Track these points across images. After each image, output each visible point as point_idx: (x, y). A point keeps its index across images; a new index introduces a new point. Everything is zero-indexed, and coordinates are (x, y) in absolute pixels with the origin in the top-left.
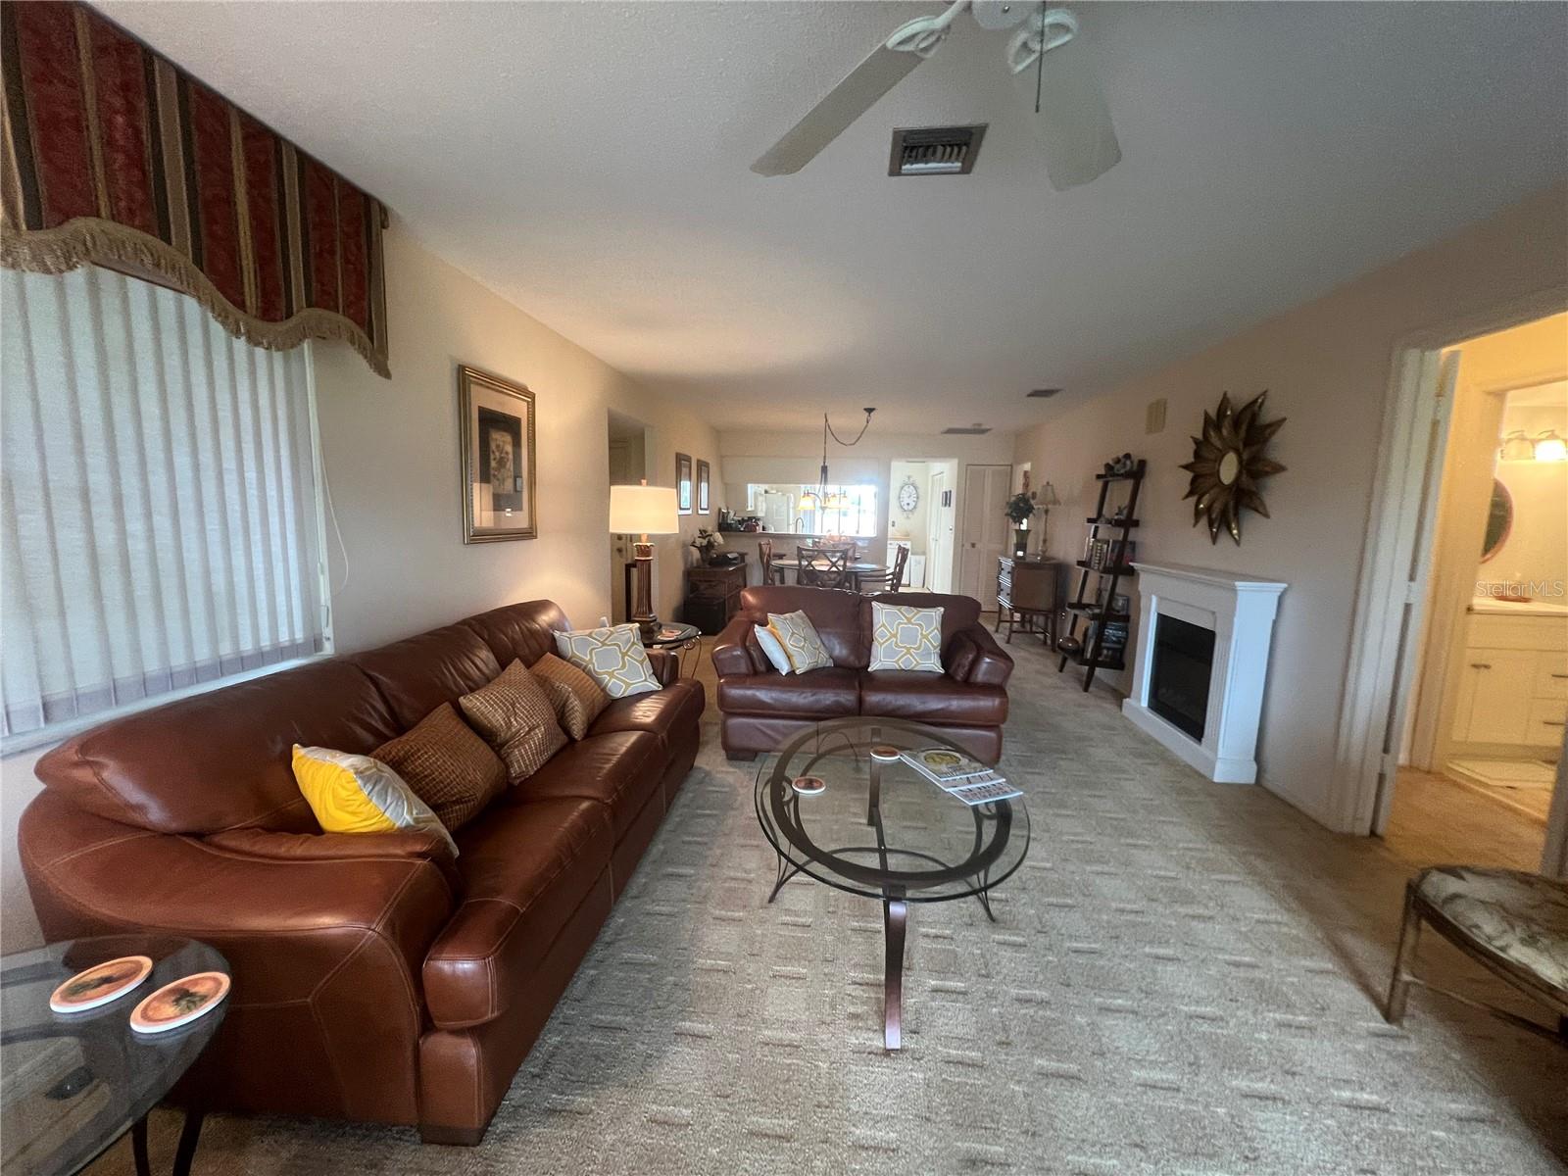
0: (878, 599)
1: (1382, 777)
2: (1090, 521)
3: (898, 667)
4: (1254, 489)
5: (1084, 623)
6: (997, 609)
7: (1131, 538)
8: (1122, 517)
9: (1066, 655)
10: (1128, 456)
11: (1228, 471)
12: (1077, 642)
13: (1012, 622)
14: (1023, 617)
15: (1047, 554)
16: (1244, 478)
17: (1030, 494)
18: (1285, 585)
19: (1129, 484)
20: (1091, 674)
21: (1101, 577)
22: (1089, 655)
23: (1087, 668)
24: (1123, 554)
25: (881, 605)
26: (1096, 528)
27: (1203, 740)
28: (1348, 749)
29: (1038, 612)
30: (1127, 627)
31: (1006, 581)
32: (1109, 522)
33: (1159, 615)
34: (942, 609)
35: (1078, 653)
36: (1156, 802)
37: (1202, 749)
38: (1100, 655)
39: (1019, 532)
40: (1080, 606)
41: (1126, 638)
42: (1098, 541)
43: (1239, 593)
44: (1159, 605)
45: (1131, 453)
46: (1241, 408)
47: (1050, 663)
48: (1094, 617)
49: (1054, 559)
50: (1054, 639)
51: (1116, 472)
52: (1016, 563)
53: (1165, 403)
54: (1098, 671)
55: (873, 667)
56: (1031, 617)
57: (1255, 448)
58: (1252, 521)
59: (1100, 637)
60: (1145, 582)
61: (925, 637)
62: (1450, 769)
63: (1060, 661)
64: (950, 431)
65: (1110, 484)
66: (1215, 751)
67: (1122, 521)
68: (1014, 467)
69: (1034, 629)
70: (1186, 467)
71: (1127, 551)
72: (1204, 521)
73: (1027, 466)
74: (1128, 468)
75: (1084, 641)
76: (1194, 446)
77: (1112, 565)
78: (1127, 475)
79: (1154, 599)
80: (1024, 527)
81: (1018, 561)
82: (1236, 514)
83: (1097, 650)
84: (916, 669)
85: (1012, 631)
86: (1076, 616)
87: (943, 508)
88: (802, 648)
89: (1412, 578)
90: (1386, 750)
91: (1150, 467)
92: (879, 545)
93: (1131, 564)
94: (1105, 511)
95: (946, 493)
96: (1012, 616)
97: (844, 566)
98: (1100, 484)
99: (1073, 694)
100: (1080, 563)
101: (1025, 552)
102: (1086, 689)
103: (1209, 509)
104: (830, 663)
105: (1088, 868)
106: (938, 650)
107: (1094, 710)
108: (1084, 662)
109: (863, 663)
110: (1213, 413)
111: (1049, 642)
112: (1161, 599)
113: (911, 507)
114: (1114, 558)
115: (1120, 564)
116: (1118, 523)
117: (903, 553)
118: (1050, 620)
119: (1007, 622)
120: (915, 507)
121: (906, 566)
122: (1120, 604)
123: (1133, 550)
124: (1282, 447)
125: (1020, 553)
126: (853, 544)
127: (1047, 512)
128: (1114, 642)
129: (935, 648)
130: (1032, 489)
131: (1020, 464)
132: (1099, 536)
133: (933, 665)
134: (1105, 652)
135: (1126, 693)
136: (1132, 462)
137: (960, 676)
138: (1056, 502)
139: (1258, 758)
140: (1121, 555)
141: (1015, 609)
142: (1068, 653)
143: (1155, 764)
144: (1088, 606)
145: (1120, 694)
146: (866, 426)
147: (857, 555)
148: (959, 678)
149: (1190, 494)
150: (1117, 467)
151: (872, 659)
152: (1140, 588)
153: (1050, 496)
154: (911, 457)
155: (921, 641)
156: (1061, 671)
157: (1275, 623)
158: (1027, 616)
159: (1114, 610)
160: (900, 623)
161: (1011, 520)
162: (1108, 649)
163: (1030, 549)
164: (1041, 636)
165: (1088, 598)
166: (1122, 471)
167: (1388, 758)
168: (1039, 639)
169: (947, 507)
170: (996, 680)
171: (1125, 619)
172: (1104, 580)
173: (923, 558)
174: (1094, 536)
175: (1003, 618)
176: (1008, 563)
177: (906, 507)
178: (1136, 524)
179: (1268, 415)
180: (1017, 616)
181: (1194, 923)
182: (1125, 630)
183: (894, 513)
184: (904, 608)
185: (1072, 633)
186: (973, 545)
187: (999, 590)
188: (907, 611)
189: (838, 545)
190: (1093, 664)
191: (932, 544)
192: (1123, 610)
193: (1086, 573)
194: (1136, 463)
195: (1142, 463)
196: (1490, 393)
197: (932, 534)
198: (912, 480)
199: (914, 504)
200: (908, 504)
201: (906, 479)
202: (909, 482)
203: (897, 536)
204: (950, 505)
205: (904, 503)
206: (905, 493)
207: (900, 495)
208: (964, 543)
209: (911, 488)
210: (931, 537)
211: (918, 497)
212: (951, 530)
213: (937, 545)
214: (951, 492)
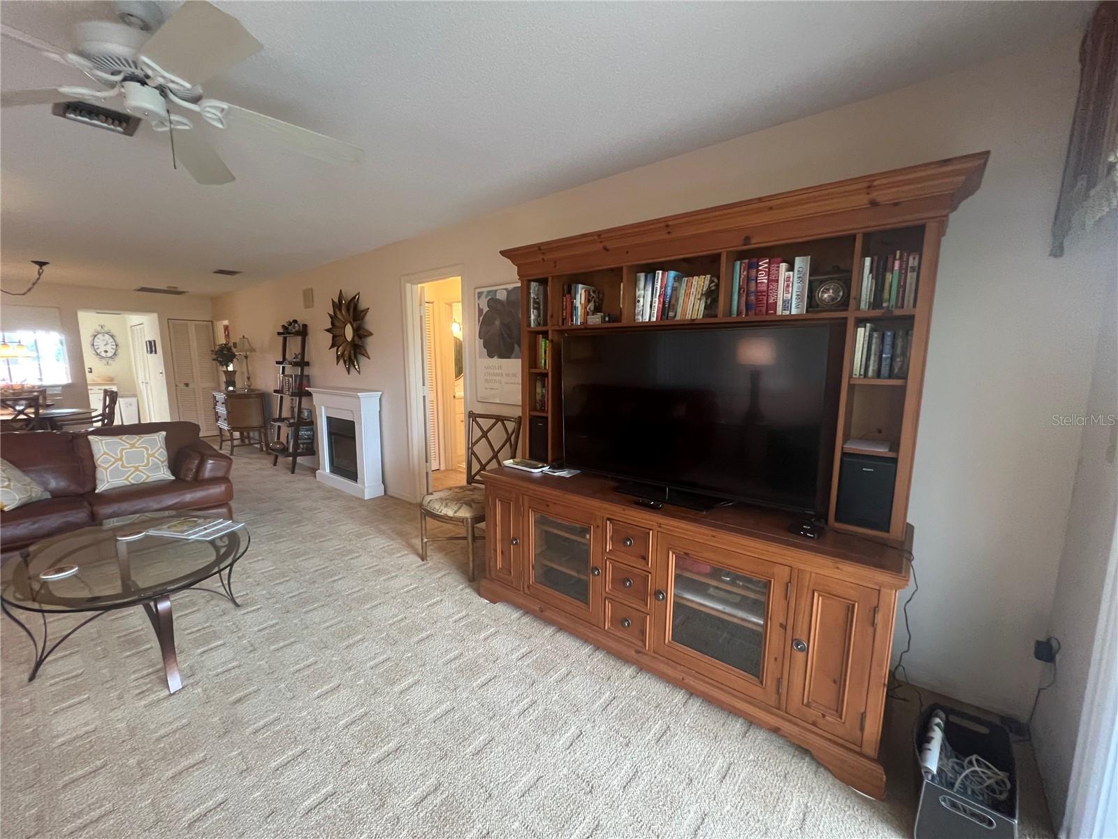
0: (93, 433)
1: (427, 473)
2: (278, 363)
3: (128, 483)
4: (360, 343)
5: (286, 431)
6: (216, 433)
7: (305, 373)
8: (298, 360)
9: (277, 454)
10: (295, 321)
11: (349, 332)
12: (283, 444)
13: (232, 439)
14: (242, 434)
15: (252, 387)
16: (356, 338)
17: (231, 344)
18: (381, 393)
19: (299, 338)
20: (294, 462)
21: (292, 399)
22: (291, 451)
23: (291, 458)
24: (302, 383)
25: (100, 438)
26: (283, 368)
27: (358, 480)
28: (413, 466)
29: (253, 429)
30: (313, 428)
31: (222, 410)
32: (290, 363)
33: (327, 417)
34: (164, 433)
35: (284, 451)
36: (336, 518)
37: (359, 485)
38: (299, 449)
39: (227, 372)
40: (281, 419)
41: (313, 436)
42: (286, 376)
43: (361, 399)
44: (326, 411)
45: (298, 320)
46: (349, 299)
47: (267, 462)
48: (290, 425)
49: (259, 390)
50: (267, 445)
51: (289, 331)
52: (227, 395)
53: (312, 289)
54: (299, 459)
55: (100, 488)
56: (248, 434)
57: (358, 322)
58: (363, 360)
59: (296, 437)
60: (316, 398)
61: (153, 455)
62: (459, 467)
63: (273, 458)
64: (143, 289)
65: (288, 338)
66: (364, 483)
67: (298, 362)
68: (215, 322)
69: (252, 442)
70: (328, 330)
71: (305, 382)
72: (341, 362)
73: (226, 322)
74: (297, 329)
75: (288, 442)
76: (330, 320)
77: (297, 391)
78: (297, 333)
79: (323, 408)
80: (231, 368)
81: (230, 395)
82: (356, 357)
83: (296, 445)
84: (147, 481)
85: (233, 447)
86: (279, 427)
87: (149, 355)
88: (8, 487)
89: (424, 385)
90: (427, 462)
91: (310, 330)
92: (77, 391)
93: (307, 389)
94: (287, 356)
95: (150, 342)
96: (231, 434)
97: (36, 413)
98: (281, 339)
99: (284, 477)
100: (276, 391)
101: (234, 387)
102: (293, 472)
103: (343, 354)
104: (48, 496)
105: (298, 560)
106: (166, 463)
107: (299, 483)
108: (289, 455)
109: (88, 488)
110: (336, 300)
111: (264, 449)
112: (327, 408)
113: (110, 354)
114: (297, 386)
115: (301, 390)
116: (295, 364)
117: (112, 397)
118: (262, 435)
119: (229, 440)
120: (115, 354)
121: (117, 406)
122: (306, 415)
123: (309, 381)
124: (371, 322)
125: (231, 388)
126: (43, 391)
127: (246, 357)
128: (306, 439)
129: (162, 462)
130: (232, 340)
131: (219, 320)
132: (286, 373)
133: (165, 474)
134: (301, 446)
135: (316, 468)
136: (299, 325)
137: (190, 477)
138: (253, 350)
139: (383, 482)
140: (301, 385)
141: (234, 429)
142: (276, 453)
143: (336, 500)
144: (286, 419)
145: (313, 470)
146: (38, 279)
147: (49, 402)
148: (188, 479)
149: (333, 346)
150: (290, 328)
151: (98, 482)
152: (314, 403)
153: (247, 346)
154: (100, 309)
155: (148, 459)
156: (275, 465)
157: (380, 412)
158: (245, 434)
159: (303, 419)
160: (123, 450)
161: (218, 364)
162: (303, 444)
163: (239, 385)
164: (258, 446)
165: (285, 414)
166: (294, 331)
167: (428, 464)
168: (256, 448)
169: (153, 355)
170: (220, 474)
171: (311, 424)
172: (294, 401)
173: (134, 400)
174: (283, 373)
175: (224, 438)
176: (221, 397)
177: (103, 354)
178: (307, 364)
179: (363, 305)
180: (237, 434)
181: (352, 561)
182: (312, 430)
183: (89, 360)
184: (124, 437)
185: (278, 438)
186: (187, 385)
187: (217, 418)
188: (126, 438)
189: (20, 394)
190: (295, 455)
191: (143, 387)
192: (308, 418)
193: (281, 397)
194: (301, 326)
195: (305, 326)
196: (447, 304)
197: (140, 378)
198: (106, 329)
199: (114, 351)
200: (106, 352)
201: (99, 328)
202: (103, 331)
203: (99, 381)
204: (156, 353)
205: (101, 350)
206: (100, 341)
207: (95, 344)
208: (177, 384)
209: (107, 337)
210: (140, 381)
211: (117, 345)
212: (161, 373)
213: (149, 388)
214: (154, 341)
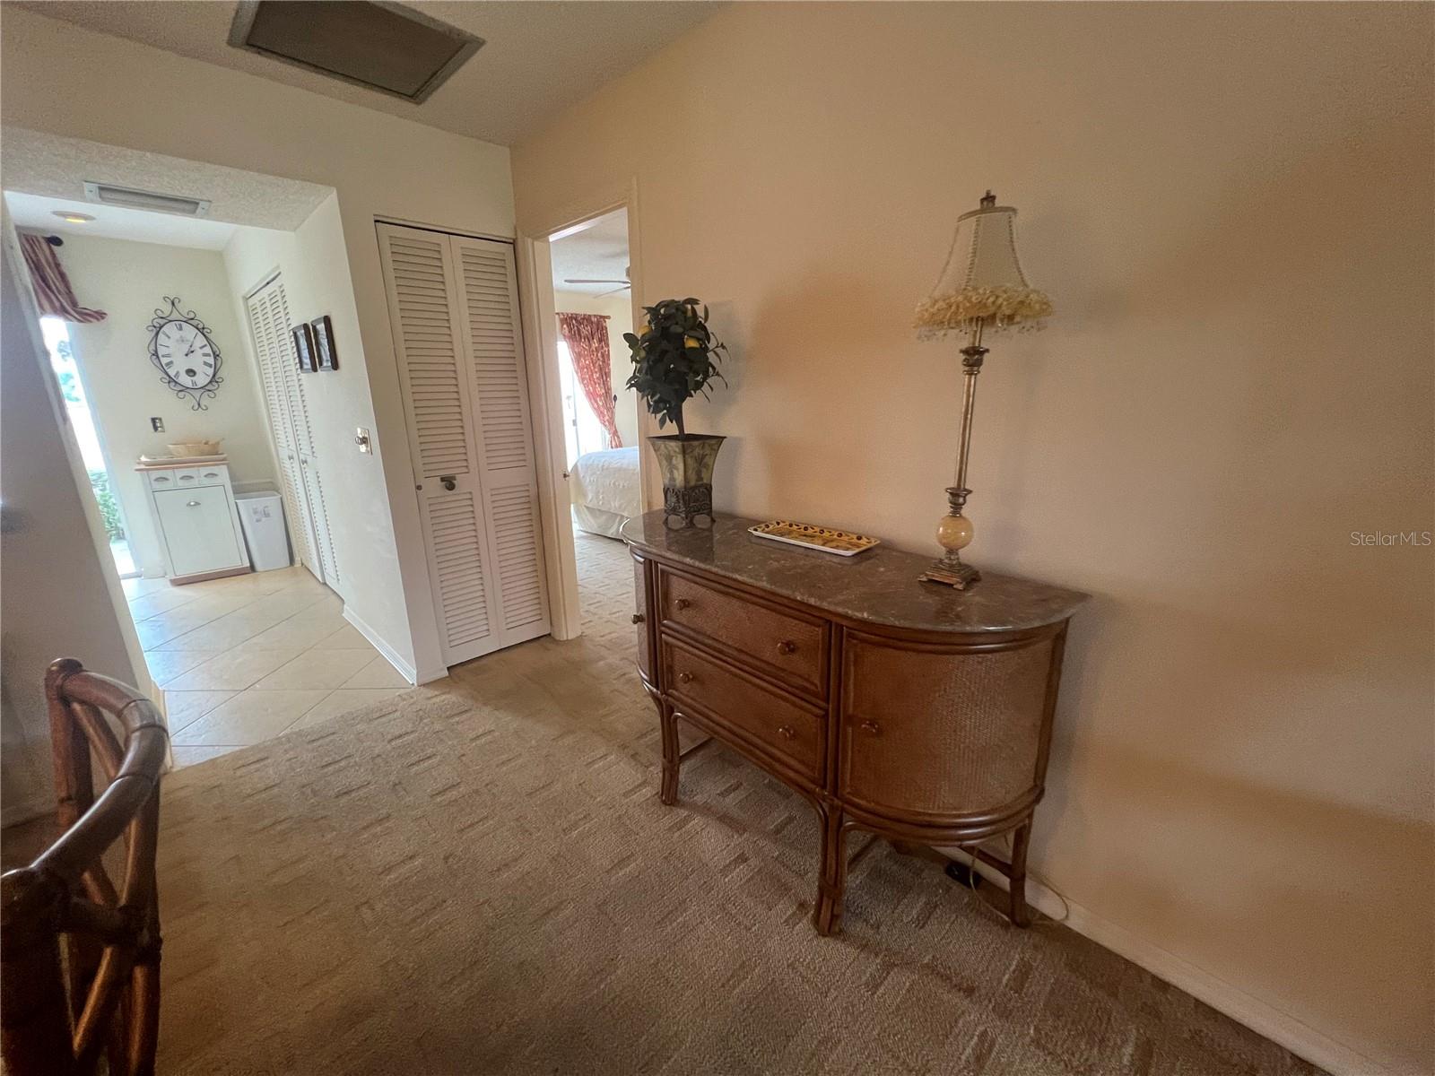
68: (523, 243)
87: (308, 375)
95: (312, 328)
113: (202, 380)
120: (213, 380)
131: (538, 231)
169: (323, 375)
173: (271, 502)
177: (186, 380)
186: (449, 483)
197: (284, 443)
198: (184, 308)
199: (210, 371)
200: (191, 372)
201: (167, 308)
202: (175, 315)
203: (180, 452)
204: (335, 366)
205: (179, 367)
206: (174, 342)
207: (161, 351)
208: (422, 482)
209: (189, 332)
210: (284, 454)
211: (216, 356)
212: (364, 441)
213: (311, 477)
214: (327, 320)
